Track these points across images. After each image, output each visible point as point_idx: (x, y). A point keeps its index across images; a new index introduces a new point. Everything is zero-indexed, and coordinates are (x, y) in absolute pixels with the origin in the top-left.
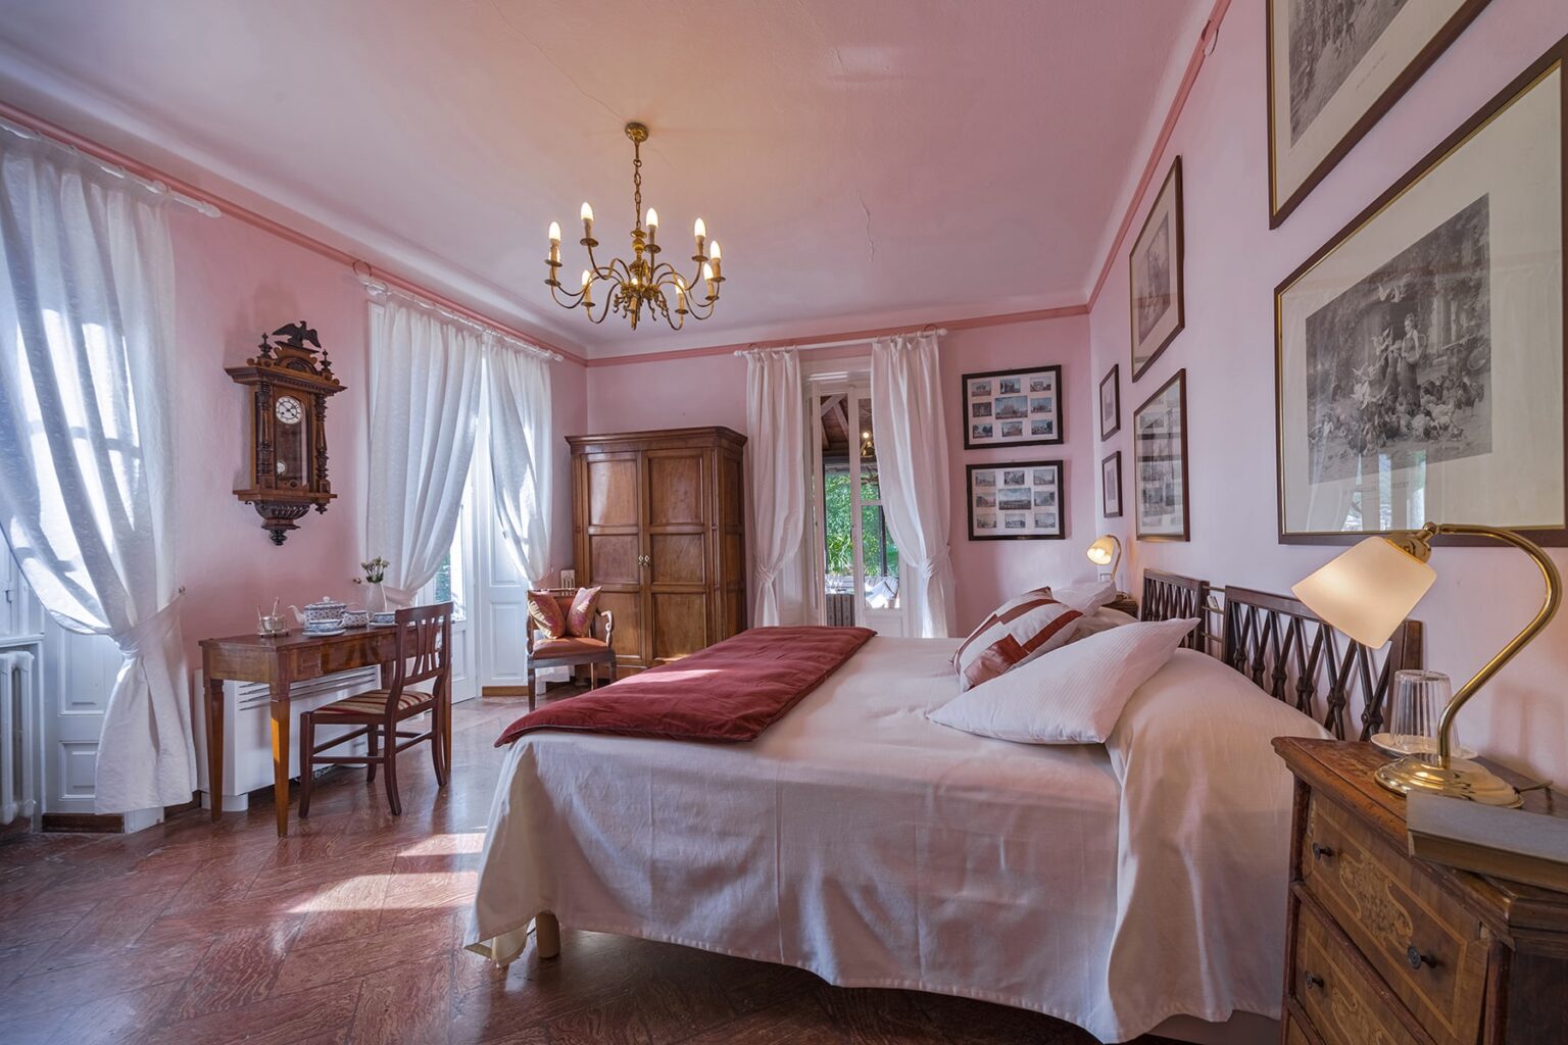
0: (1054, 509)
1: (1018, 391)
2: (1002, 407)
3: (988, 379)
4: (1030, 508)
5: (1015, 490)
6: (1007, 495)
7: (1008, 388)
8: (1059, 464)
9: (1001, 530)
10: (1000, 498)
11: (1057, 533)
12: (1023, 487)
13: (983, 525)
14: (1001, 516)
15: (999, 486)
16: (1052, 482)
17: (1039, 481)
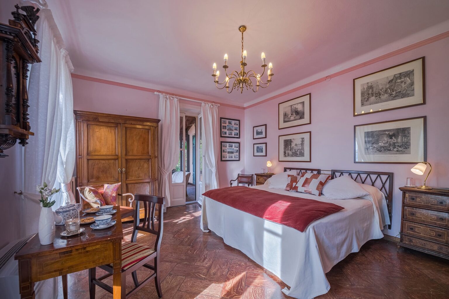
0: (238, 154)
1: (232, 124)
2: (229, 127)
3: (226, 120)
4: (233, 153)
5: (231, 149)
6: (229, 150)
7: (230, 123)
8: (239, 143)
9: (228, 159)
10: (228, 150)
11: (238, 159)
12: (232, 148)
13: (224, 157)
14: (228, 155)
15: (227, 148)
16: (238, 147)
17: (235, 147)
